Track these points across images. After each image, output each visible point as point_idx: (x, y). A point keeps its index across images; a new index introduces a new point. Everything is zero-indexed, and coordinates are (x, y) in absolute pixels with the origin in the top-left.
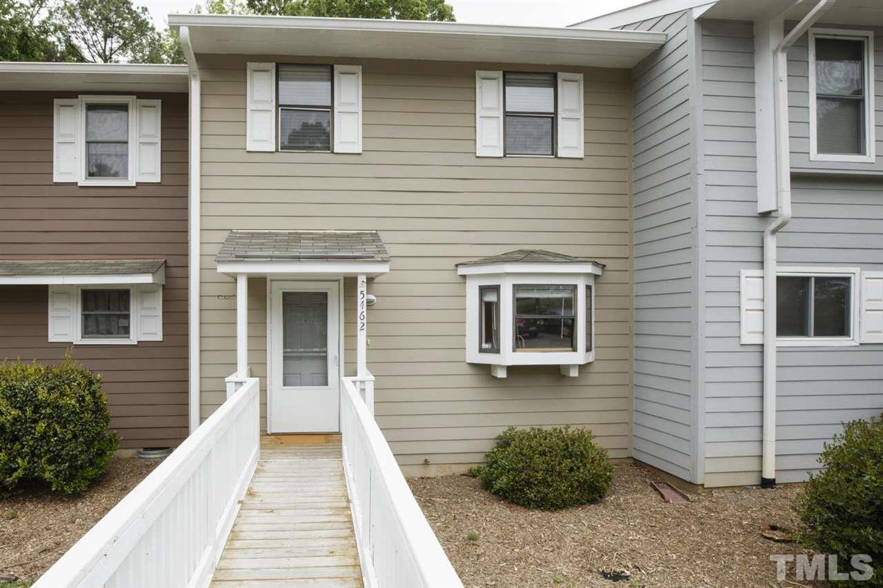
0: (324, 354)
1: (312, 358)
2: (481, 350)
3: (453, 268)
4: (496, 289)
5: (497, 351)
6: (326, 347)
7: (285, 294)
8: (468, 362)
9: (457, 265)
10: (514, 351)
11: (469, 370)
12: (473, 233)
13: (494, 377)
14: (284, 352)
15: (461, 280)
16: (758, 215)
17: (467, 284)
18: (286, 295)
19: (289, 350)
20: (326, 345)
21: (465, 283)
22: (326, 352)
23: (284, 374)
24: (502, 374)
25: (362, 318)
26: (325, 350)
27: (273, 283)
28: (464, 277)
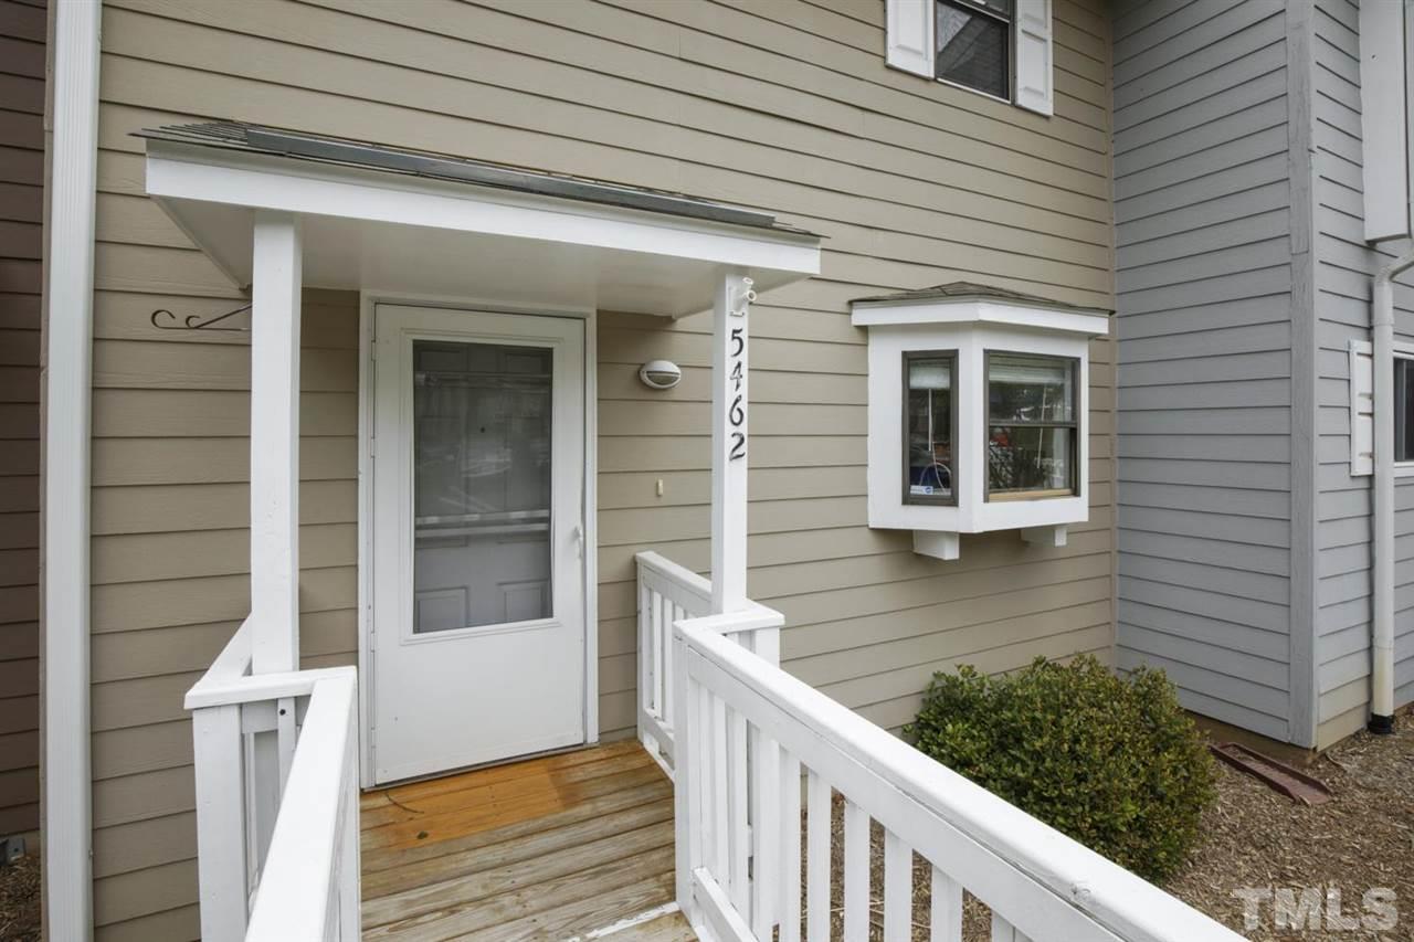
0: (541, 527)
1: (500, 539)
2: (908, 500)
3: (844, 308)
4: (948, 360)
5: (953, 501)
6: (548, 506)
7: (421, 349)
8: (871, 526)
9: (851, 303)
10: (986, 500)
11: (869, 544)
12: (882, 233)
13: (919, 556)
14: (417, 528)
15: (857, 338)
16: (1365, 244)
17: (870, 348)
18: (425, 353)
19: (433, 520)
20: (546, 503)
21: (866, 345)
22: (548, 520)
23: (416, 592)
24: (950, 552)
25: (736, 418)
26: (543, 513)
27: (381, 309)
28: (864, 330)
